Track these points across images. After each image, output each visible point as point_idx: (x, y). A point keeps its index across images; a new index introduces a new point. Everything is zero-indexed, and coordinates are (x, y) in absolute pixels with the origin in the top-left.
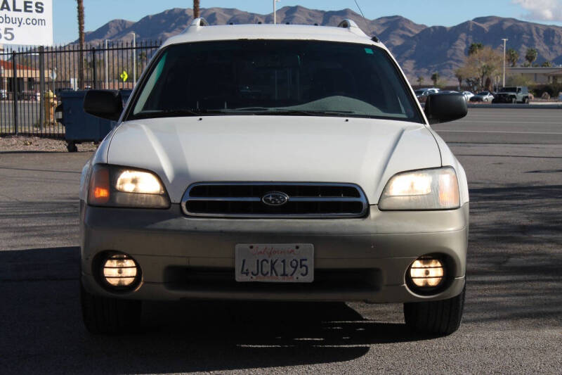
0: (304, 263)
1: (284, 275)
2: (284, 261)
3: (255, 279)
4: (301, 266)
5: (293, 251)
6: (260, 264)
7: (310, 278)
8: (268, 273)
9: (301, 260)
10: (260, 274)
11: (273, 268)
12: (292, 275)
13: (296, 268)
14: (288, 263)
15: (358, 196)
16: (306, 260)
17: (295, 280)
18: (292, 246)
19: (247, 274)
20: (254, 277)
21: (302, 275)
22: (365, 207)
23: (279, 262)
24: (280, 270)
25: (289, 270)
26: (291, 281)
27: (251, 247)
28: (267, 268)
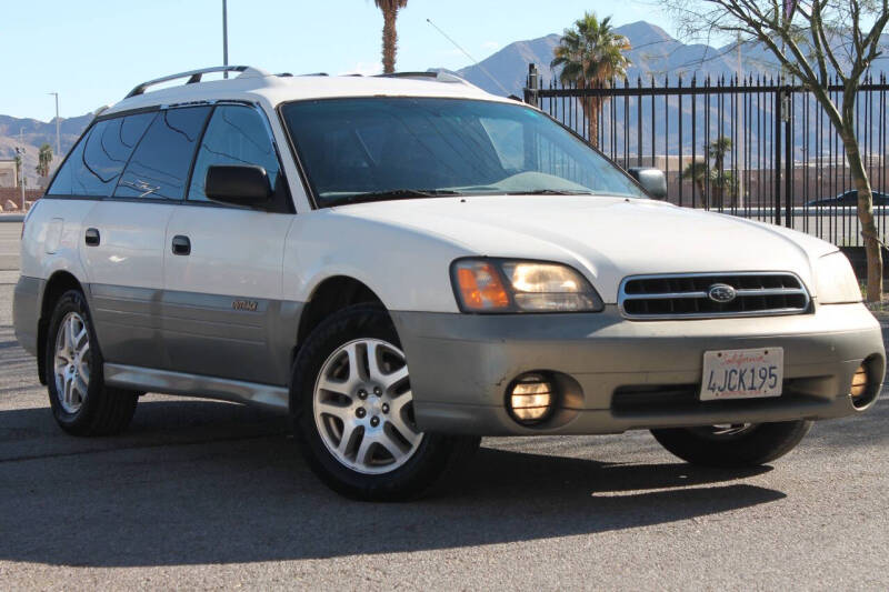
0: (773, 371)
1: (752, 388)
2: (753, 371)
3: (721, 396)
4: (771, 376)
5: (761, 358)
6: (728, 375)
7: (777, 392)
8: (735, 387)
9: (771, 368)
10: (727, 389)
11: (741, 380)
12: (760, 388)
13: (764, 378)
14: (757, 373)
15: (799, 287)
16: (774, 368)
17: (762, 395)
18: (760, 351)
19: (713, 389)
20: (720, 393)
21: (771, 387)
22: (808, 299)
23: (749, 374)
24: (748, 383)
25: (758, 381)
26: (758, 396)
27: (720, 355)
28: (735, 380)
